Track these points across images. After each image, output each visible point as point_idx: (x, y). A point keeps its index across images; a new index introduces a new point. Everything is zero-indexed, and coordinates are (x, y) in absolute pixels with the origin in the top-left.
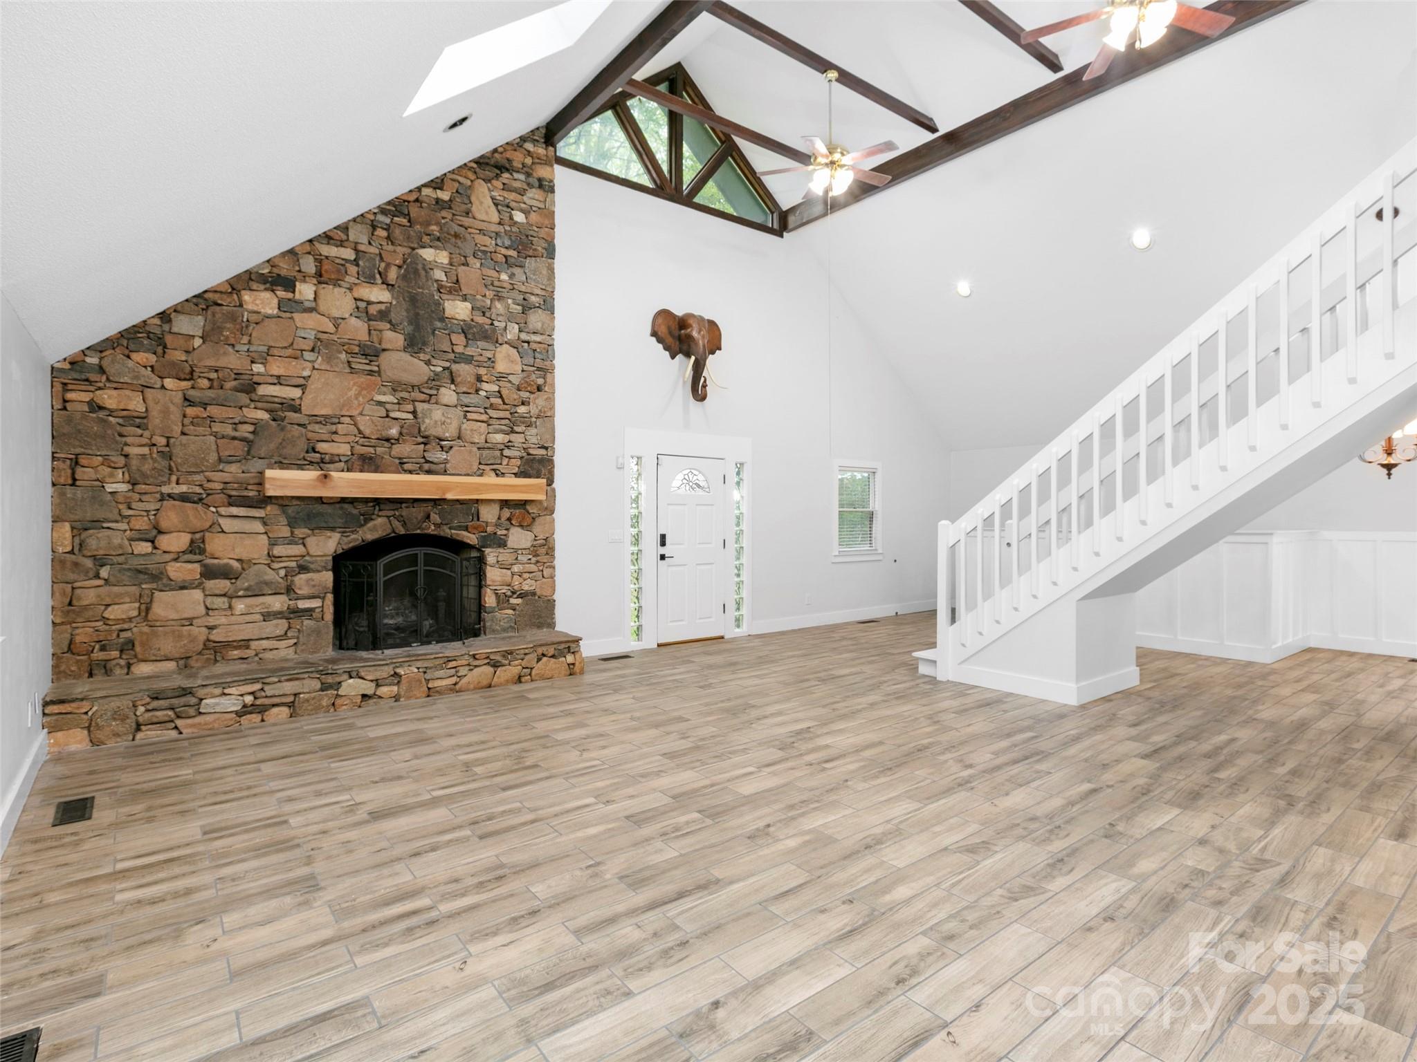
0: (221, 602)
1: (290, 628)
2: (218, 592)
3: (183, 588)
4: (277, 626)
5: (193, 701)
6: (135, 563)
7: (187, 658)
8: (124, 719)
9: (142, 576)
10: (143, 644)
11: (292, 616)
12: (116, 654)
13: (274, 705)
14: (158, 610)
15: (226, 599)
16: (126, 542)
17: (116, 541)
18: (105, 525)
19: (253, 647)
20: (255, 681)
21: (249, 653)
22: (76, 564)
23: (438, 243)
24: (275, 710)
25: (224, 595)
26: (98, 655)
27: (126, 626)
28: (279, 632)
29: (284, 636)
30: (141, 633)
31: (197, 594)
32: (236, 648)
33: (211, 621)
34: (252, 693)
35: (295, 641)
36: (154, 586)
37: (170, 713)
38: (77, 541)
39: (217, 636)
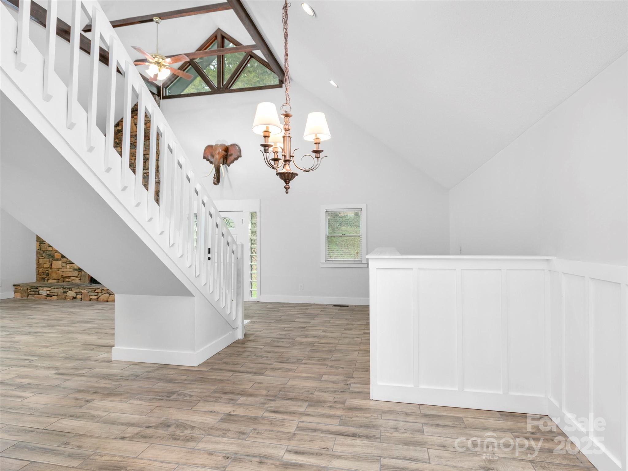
0: (64, 265)
1: (79, 274)
2: (64, 262)
3: (57, 260)
4: (76, 273)
5: (37, 290)
6: (49, 253)
7: (59, 280)
8: (26, 292)
9: (50, 256)
10: (50, 274)
11: (79, 270)
12: (45, 276)
13: (54, 295)
14: (53, 266)
15: (65, 264)
16: (47, 247)
17: (45, 247)
18: (44, 243)
19: (71, 279)
20: (50, 287)
21: (70, 280)
22: (39, 253)
23: (118, 145)
24: (53, 297)
25: (66, 263)
26: (43, 276)
27: (47, 269)
28: (76, 275)
29: (77, 277)
30: (50, 271)
31: (60, 262)
32: (68, 278)
33: (63, 270)
34: (49, 291)
35: (80, 278)
36: (52, 259)
37: (33, 293)
38: (40, 247)
39: (64, 274)
